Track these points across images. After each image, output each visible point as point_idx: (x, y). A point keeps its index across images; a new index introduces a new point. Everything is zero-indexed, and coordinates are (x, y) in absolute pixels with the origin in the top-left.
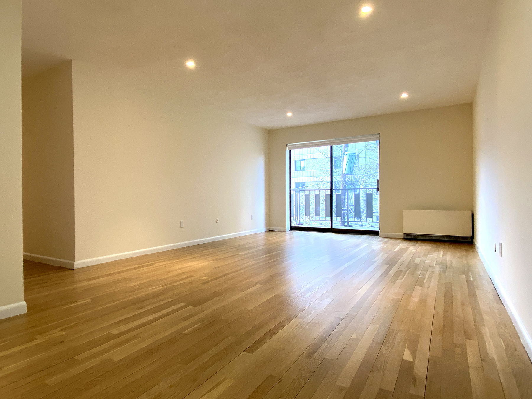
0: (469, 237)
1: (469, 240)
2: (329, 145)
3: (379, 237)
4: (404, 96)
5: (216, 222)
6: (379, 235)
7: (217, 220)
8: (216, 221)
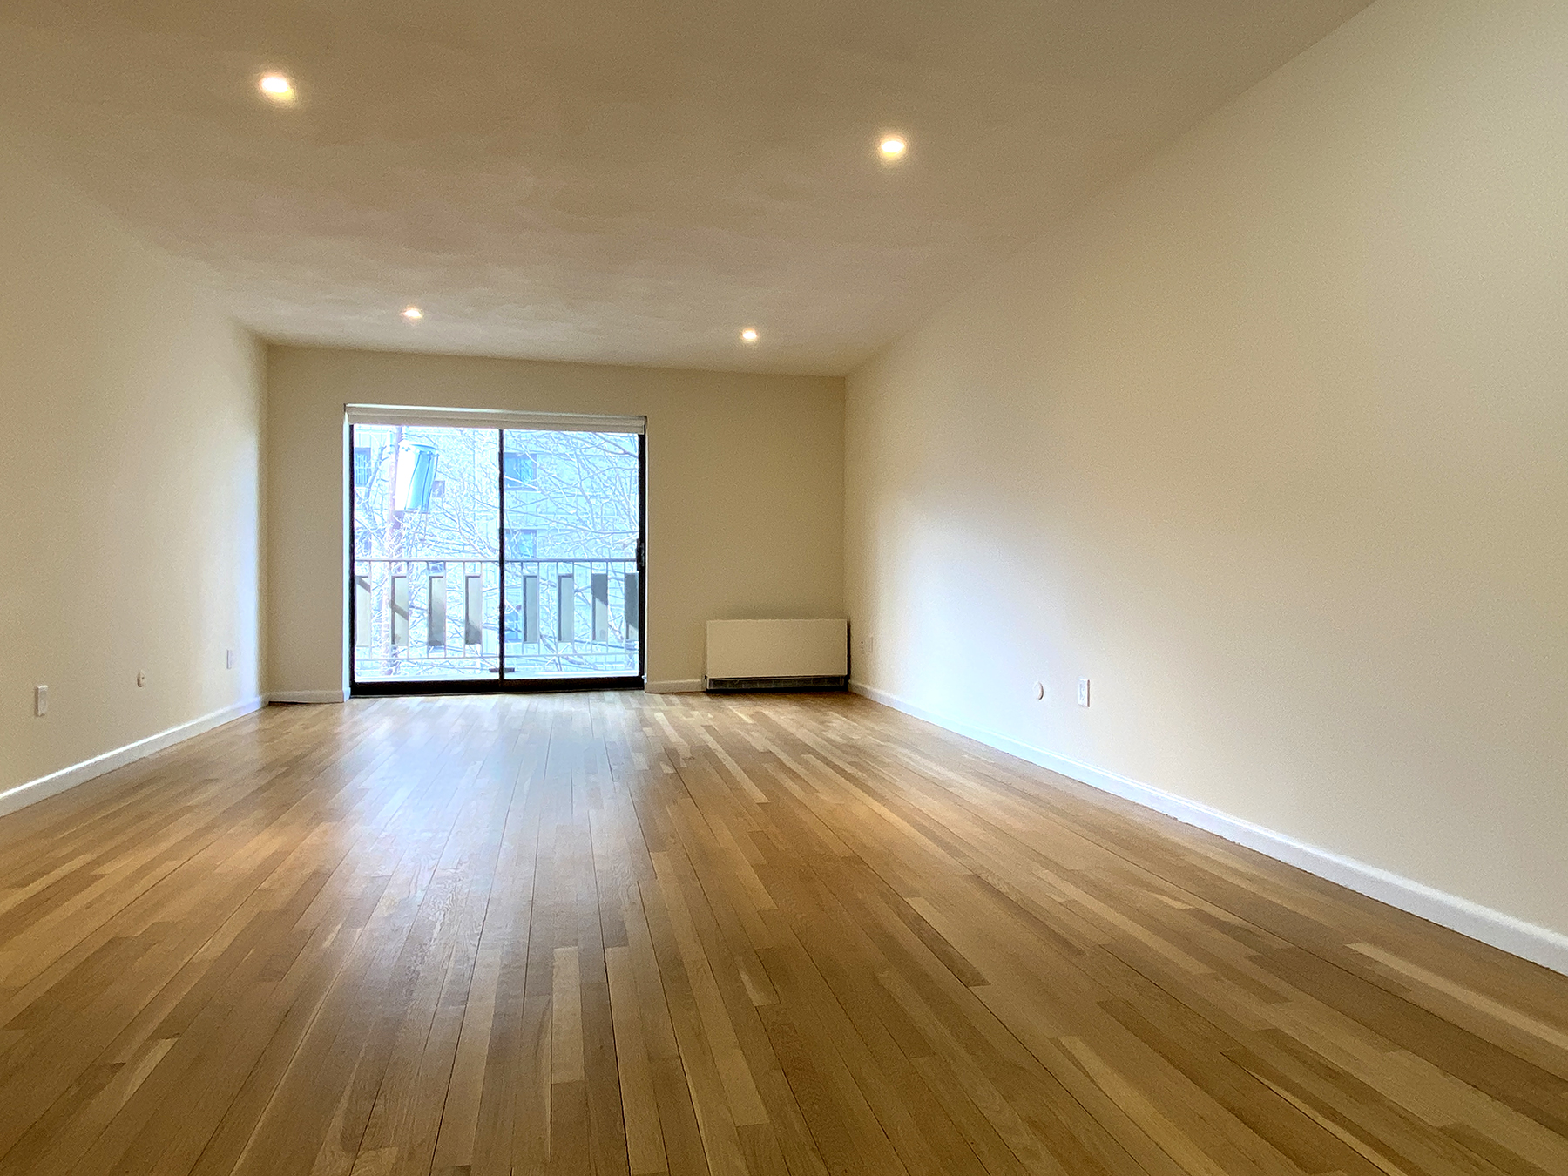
0: (842, 677)
1: (842, 683)
2: (496, 427)
3: (644, 692)
4: (750, 336)
5: (139, 685)
6: (643, 689)
7: (142, 676)
8: (138, 681)
